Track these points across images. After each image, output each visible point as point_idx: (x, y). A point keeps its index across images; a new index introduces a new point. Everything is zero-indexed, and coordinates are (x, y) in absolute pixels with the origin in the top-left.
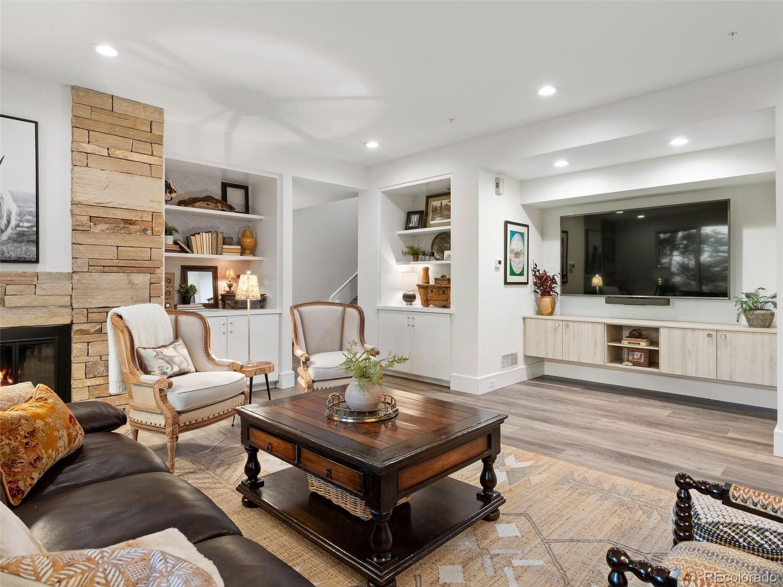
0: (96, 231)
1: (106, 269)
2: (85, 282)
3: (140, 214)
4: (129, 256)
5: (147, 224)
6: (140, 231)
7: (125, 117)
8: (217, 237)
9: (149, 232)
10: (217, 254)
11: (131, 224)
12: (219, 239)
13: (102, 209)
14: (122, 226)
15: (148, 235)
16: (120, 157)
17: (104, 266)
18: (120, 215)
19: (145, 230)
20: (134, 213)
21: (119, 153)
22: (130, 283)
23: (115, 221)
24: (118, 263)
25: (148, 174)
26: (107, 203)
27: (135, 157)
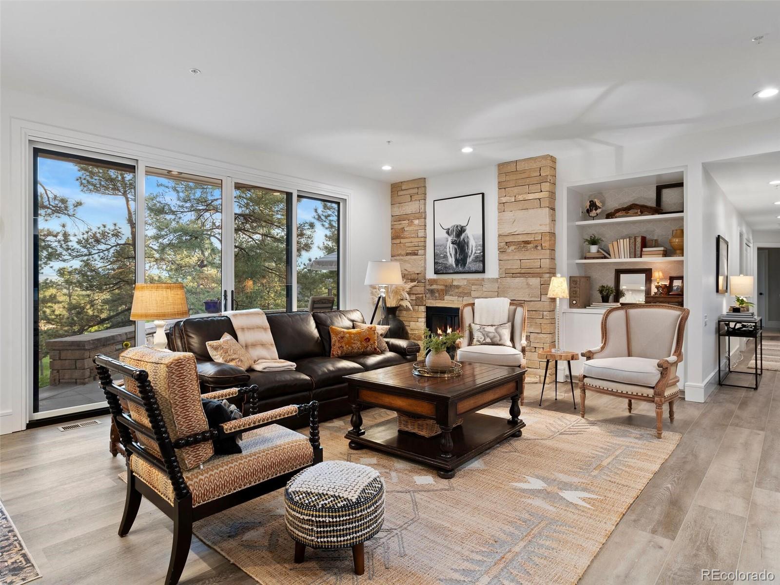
0: (510, 251)
1: (514, 275)
2: (503, 283)
3: (533, 236)
4: (527, 266)
5: (538, 242)
6: (533, 248)
7: (524, 171)
8: (635, 242)
9: (539, 248)
10: (635, 257)
11: (528, 244)
12: (637, 243)
13: (511, 237)
14: (522, 245)
15: (538, 250)
16: (521, 199)
17: (513, 274)
18: (521, 238)
19: (536, 246)
20: (529, 236)
21: (520, 197)
22: (528, 284)
23: (519, 243)
24: (521, 271)
25: (537, 207)
26: (515, 232)
27: (531, 196)
